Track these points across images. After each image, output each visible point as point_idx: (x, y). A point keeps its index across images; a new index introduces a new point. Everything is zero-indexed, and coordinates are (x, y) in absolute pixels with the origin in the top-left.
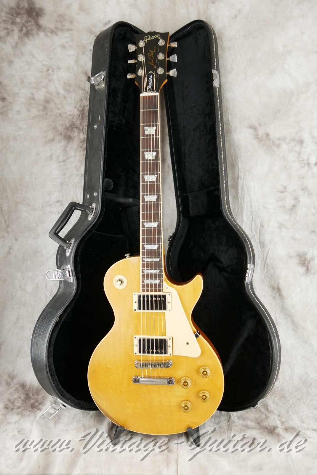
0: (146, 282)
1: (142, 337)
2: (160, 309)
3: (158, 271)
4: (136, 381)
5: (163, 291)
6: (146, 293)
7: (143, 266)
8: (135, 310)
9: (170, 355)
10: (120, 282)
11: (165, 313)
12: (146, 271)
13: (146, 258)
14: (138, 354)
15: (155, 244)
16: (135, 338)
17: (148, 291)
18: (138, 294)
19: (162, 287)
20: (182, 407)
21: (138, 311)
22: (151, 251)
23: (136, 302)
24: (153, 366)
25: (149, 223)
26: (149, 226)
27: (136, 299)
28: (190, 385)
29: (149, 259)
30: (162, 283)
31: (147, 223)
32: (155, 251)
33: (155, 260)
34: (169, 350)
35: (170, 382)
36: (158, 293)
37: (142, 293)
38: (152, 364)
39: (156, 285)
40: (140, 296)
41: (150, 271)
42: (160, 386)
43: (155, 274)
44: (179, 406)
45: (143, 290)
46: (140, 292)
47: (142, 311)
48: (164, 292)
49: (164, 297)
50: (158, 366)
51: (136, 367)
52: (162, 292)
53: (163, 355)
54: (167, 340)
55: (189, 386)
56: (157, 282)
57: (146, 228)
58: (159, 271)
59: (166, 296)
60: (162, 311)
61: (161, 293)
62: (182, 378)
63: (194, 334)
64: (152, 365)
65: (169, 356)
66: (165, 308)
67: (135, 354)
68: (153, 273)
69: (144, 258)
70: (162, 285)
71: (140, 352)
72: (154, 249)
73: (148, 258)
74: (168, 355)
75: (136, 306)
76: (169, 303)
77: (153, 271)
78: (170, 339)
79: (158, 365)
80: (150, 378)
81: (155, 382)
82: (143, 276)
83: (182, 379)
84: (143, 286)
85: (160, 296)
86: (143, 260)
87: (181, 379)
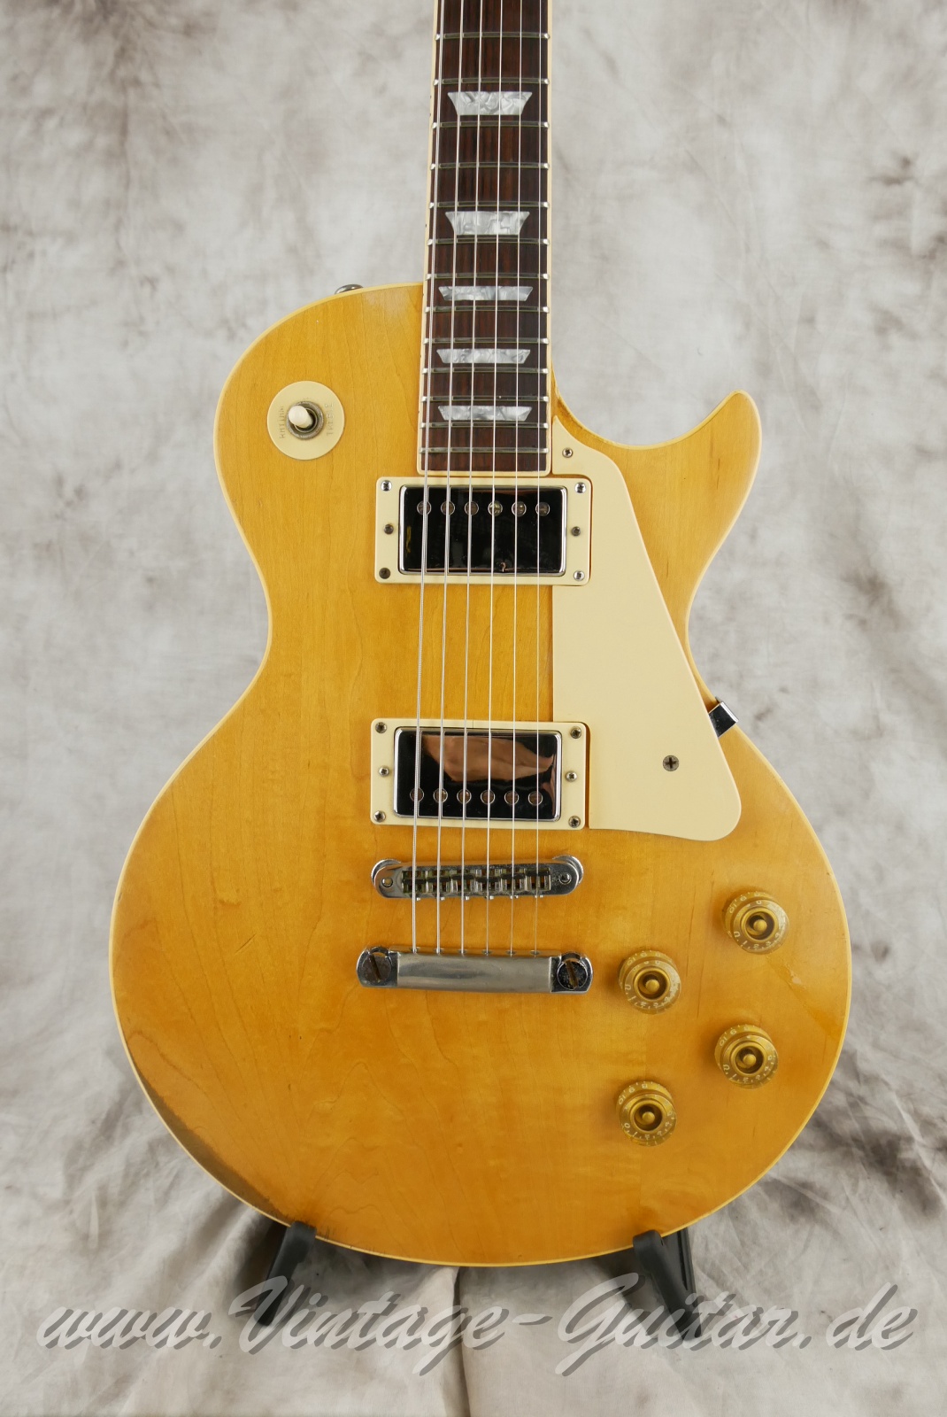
0: (453, 413)
1: (418, 723)
2: (527, 567)
3: (520, 355)
4: (378, 969)
5: (543, 468)
6: (449, 479)
7: (440, 327)
8: (385, 573)
9: (575, 822)
10: (303, 418)
11: (550, 587)
12: (452, 356)
13: (460, 283)
14: (393, 819)
15: (508, 208)
16: (381, 728)
17: (460, 464)
18: (400, 483)
19: (544, 445)
20: (624, 1117)
21: (397, 577)
22: (487, 243)
23: (389, 530)
24: (477, 887)
25: (481, 96)
26: (480, 112)
27: (390, 509)
28: (673, 995)
29: (474, 288)
30: (544, 420)
31: (471, 93)
32: (508, 242)
33: (504, 294)
34: (569, 799)
35: (569, 976)
36: (517, 480)
37: (427, 480)
38: (472, 872)
39: (506, 428)
40: (413, 495)
41: (476, 356)
42: (507, 1002)
43: (504, 370)
44: (610, 1109)
45: (436, 463)
46: (416, 474)
47: (423, 578)
48: (551, 475)
49: (553, 497)
50: (502, 884)
51: (384, 891)
52: (539, 473)
53: (538, 825)
54: (558, 736)
55: (668, 1000)
56: (518, 413)
57: (464, 118)
58: (525, 353)
59: (563, 491)
60: (538, 580)
61: (537, 480)
62: (631, 954)
63: (708, 711)
64: (469, 878)
65: (568, 827)
66: (552, 563)
67: (379, 817)
68: (492, 365)
69: (448, 283)
70: (544, 431)
71: (405, 808)
72: (505, 232)
73: (470, 282)
74: (560, 824)
75: (389, 551)
76: (576, 532)
77: (494, 356)
78: (576, 734)
79: (507, 877)
80: (458, 954)
81: (482, 974)
82: (438, 383)
83: (629, 963)
84: (437, 436)
85: (528, 496)
86: (437, 293)
87: (623, 961)
